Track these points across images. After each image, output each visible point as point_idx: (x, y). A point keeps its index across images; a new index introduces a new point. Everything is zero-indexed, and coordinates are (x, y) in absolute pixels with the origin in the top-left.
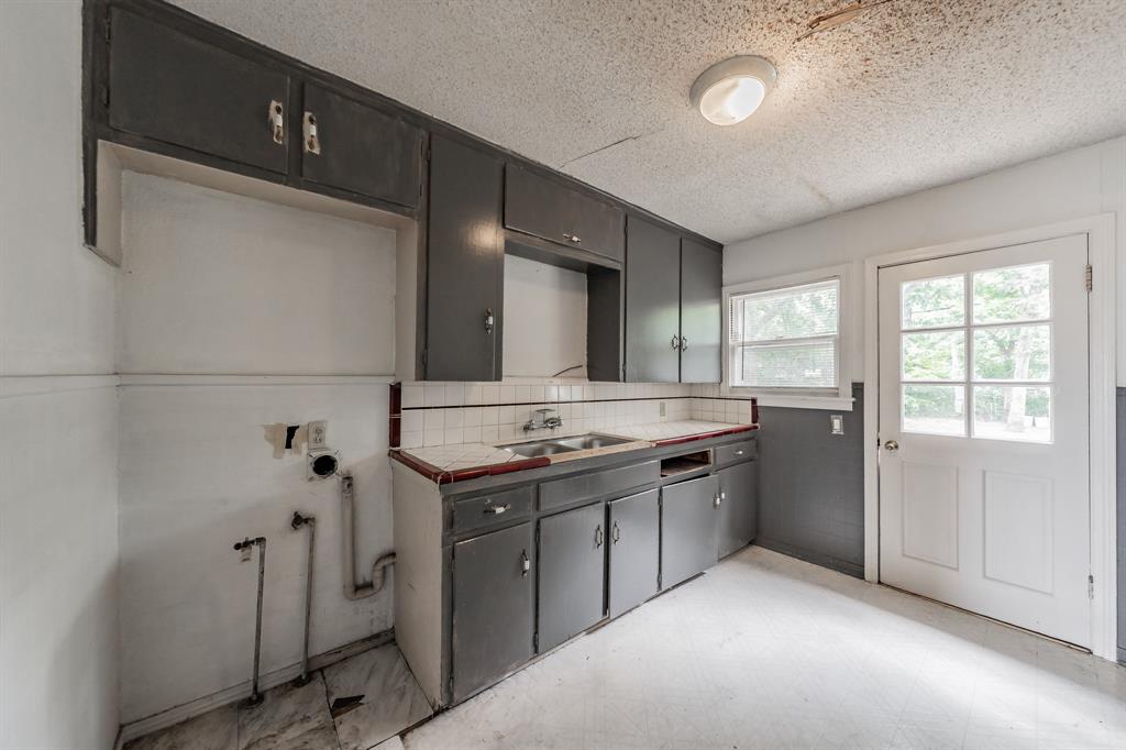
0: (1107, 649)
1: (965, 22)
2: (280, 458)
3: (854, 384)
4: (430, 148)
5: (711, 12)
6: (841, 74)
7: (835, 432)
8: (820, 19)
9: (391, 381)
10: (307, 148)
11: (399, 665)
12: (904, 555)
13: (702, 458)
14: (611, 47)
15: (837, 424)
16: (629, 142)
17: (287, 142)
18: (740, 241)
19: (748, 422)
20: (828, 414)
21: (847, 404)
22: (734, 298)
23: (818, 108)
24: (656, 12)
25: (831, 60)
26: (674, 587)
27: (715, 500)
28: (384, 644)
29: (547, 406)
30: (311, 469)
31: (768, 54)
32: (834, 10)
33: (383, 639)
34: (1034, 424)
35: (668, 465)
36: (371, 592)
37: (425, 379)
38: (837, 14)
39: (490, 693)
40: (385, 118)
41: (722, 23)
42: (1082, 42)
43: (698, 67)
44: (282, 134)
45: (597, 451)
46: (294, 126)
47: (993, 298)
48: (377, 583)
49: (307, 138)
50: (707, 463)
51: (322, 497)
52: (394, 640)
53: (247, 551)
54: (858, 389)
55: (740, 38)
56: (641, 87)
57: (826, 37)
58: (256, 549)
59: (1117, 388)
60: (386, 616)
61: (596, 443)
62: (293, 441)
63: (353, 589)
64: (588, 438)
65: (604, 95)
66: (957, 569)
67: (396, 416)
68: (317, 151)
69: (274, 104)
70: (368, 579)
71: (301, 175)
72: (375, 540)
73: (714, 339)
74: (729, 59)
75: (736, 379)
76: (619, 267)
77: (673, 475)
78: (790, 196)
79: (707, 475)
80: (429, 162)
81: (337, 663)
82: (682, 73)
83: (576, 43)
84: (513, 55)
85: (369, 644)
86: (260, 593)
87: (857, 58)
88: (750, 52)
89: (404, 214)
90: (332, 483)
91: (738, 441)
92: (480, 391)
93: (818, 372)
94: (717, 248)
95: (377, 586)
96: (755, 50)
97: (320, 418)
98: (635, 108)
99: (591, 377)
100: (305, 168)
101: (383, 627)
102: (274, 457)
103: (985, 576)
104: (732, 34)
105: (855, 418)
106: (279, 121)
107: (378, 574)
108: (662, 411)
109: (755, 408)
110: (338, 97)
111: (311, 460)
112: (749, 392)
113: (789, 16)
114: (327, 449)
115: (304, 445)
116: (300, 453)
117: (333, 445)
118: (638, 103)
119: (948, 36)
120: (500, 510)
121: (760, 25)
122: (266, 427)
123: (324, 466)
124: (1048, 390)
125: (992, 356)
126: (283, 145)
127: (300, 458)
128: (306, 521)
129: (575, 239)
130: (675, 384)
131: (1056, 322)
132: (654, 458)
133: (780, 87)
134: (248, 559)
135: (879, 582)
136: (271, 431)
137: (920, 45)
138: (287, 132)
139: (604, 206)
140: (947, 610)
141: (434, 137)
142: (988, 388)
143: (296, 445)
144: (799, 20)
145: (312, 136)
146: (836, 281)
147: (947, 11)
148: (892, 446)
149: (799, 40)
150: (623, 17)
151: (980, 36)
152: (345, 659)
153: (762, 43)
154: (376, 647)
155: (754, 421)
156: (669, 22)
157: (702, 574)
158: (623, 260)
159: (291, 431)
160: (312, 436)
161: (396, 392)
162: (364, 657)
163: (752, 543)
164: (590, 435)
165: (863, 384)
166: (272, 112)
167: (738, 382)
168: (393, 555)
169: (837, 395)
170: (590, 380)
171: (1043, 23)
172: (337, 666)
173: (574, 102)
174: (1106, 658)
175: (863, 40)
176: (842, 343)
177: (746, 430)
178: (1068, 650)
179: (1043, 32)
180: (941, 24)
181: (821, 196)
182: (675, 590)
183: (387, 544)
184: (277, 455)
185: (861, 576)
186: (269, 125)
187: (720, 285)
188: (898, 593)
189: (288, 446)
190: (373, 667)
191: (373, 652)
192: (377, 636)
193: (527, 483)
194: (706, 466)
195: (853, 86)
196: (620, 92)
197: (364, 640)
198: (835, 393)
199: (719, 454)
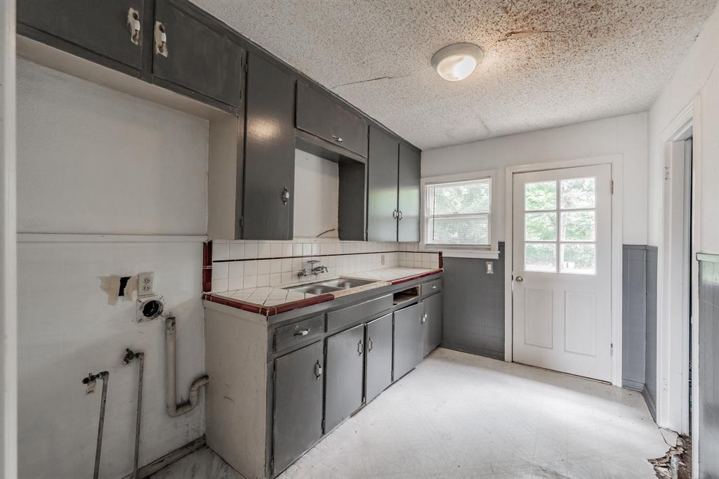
0: (618, 382)
1: (577, 50)
2: (114, 304)
3: (499, 243)
4: (247, 62)
5: (458, 16)
6: (515, 63)
7: (488, 272)
8: (512, 33)
9: (205, 239)
10: (158, 50)
11: (216, 462)
12: (525, 344)
13: (413, 292)
14: (394, 22)
15: (490, 267)
16: (386, 79)
17: (141, 44)
18: (433, 149)
19: (436, 267)
20: (483, 262)
21: (495, 255)
22: (427, 186)
23: (498, 78)
24: (428, 9)
25: (512, 55)
26: (400, 378)
27: (422, 319)
28: (198, 449)
29: (314, 259)
30: (141, 313)
31: (482, 45)
32: (521, 30)
33: (197, 445)
34: (567, 267)
35: (398, 296)
36: (189, 409)
37: (242, 239)
38: (521, 32)
39: (294, 467)
40: (216, 35)
41: (462, 23)
42: (620, 69)
43: (442, 44)
44: (138, 37)
45: (349, 291)
46: (148, 33)
47: (548, 192)
48: (194, 400)
49: (158, 43)
50: (416, 295)
51: (149, 335)
52: (205, 445)
53: (92, 384)
54: (502, 246)
55: (470, 33)
56: (405, 48)
57: (513, 42)
58: (99, 382)
59: (623, 245)
60: (199, 427)
61: (348, 286)
62: (125, 290)
63: (175, 408)
64: (342, 281)
65: (380, 49)
66: (552, 348)
67: (208, 267)
68: (165, 54)
69: (131, 11)
70: (185, 398)
71: (152, 73)
72: (192, 365)
73: (415, 213)
74: (460, 43)
75: (429, 239)
76: (364, 161)
77: (401, 303)
78: (469, 126)
79: (416, 303)
80: (247, 73)
81: (160, 470)
82: (431, 45)
83: (373, 15)
84: (328, 12)
85: (186, 451)
86: (102, 419)
87: (525, 56)
88: (472, 42)
89: (228, 111)
90: (157, 323)
91: (432, 280)
92: (269, 247)
93: (456, 235)
94: (418, 152)
95: (194, 404)
96: (475, 41)
97: (148, 270)
98: (396, 60)
99: (341, 238)
100: (156, 67)
101: (196, 436)
102: (109, 303)
103: (565, 351)
104: (465, 31)
105: (499, 263)
106: (137, 26)
107: (194, 393)
108: (383, 261)
109: (441, 258)
110: (182, 14)
111: (140, 304)
112: (437, 248)
113: (498, 27)
114: (152, 295)
115: (135, 293)
116: (130, 299)
117: (158, 292)
118: (399, 57)
119: (568, 54)
120: (305, 333)
121: (482, 29)
122: (101, 278)
123: (151, 309)
124: (593, 246)
125: (548, 227)
126: (139, 46)
127: (132, 303)
128: (137, 355)
129: (340, 140)
130: (395, 242)
131: (597, 209)
132: (389, 292)
133: (483, 64)
134: (93, 391)
135: (512, 361)
136: (106, 282)
137: (555, 56)
138: (142, 34)
139: (356, 118)
140: (548, 373)
141: (250, 55)
142: (546, 245)
143: (127, 293)
144: (502, 31)
145: (163, 42)
146: (490, 180)
147: (570, 42)
148: (519, 280)
149: (499, 41)
150: (408, 7)
151: (581, 57)
152: (167, 466)
153: (479, 37)
154: (192, 452)
155: (440, 267)
156: (433, 16)
157: (414, 369)
158: (366, 157)
159: (124, 281)
160: (142, 284)
161: (208, 248)
162: (183, 460)
163: (439, 346)
164: (340, 278)
165: (504, 243)
166: (131, 18)
167: (430, 241)
168: (206, 377)
169: (490, 249)
170: (341, 239)
171: (607, 57)
172: (161, 472)
173: (358, 49)
174: (618, 385)
175: (530, 48)
176: (492, 217)
177: (437, 272)
178: (602, 385)
179: (606, 61)
180: (567, 48)
181: (486, 127)
182: (401, 381)
183: (200, 369)
184: (112, 302)
185: (503, 359)
186: (128, 27)
187: (419, 177)
188: (523, 366)
189: (121, 293)
190: (194, 467)
191: (190, 457)
192: (192, 443)
193: (319, 313)
194: (417, 297)
195: (519, 70)
196: (391, 49)
197: (182, 448)
198: (488, 248)
199: (424, 289)
